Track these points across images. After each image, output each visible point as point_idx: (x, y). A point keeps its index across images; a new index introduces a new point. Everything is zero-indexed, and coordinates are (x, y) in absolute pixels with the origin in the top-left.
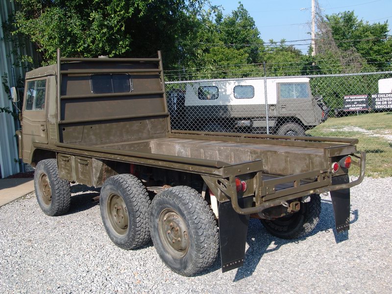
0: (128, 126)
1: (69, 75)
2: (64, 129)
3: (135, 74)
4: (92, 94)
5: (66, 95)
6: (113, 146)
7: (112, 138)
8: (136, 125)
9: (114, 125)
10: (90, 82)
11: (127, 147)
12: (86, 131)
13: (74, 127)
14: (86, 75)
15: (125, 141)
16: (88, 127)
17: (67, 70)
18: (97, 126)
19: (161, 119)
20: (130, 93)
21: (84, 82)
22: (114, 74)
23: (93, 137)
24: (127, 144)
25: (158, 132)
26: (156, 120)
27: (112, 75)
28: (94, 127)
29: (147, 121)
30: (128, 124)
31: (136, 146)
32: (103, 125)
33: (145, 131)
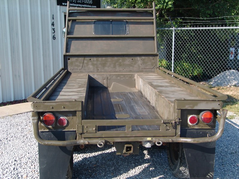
0: (120, 61)
1: (77, 21)
2: (69, 59)
3: (132, 21)
4: (93, 35)
5: (73, 35)
6: (102, 75)
7: (106, 68)
8: (128, 60)
9: (109, 59)
10: (93, 26)
11: (114, 77)
12: (85, 61)
13: (76, 58)
14: (90, 21)
15: (117, 72)
16: (88, 59)
17: (76, 17)
18: (95, 59)
19: (151, 58)
20: (126, 36)
21: (88, 26)
22: (113, 20)
23: (91, 67)
24: (115, 75)
25: (147, 68)
26: (146, 58)
27: (112, 21)
28: (92, 59)
29: (138, 58)
30: (121, 59)
31: (122, 76)
32: (100, 59)
33: (136, 66)
